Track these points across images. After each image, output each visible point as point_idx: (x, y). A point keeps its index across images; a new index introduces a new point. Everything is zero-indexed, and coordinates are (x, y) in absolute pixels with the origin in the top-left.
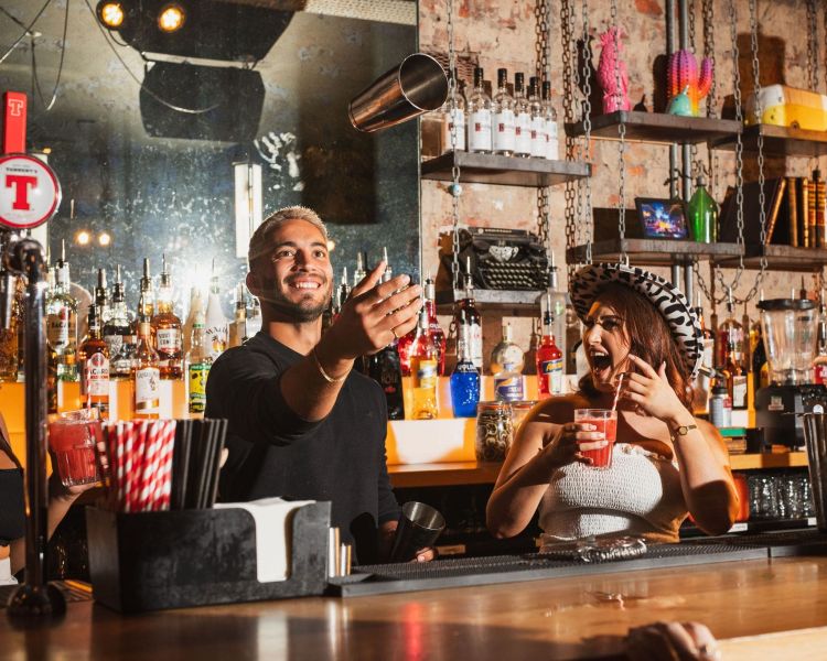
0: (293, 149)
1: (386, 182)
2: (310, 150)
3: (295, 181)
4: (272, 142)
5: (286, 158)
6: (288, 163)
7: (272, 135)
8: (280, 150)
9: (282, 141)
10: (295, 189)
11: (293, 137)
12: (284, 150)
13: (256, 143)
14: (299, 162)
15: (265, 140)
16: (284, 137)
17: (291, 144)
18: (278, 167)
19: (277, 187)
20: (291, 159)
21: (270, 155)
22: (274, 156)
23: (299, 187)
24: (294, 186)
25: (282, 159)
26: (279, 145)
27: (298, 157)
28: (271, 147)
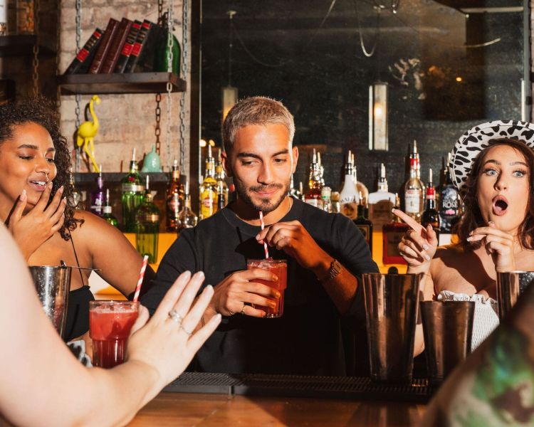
0: (418, 69)
1: (493, 87)
2: (432, 69)
3: (419, 92)
4: (402, 66)
5: (413, 77)
6: (414, 80)
7: (402, 62)
8: (407, 71)
9: (410, 65)
10: (420, 98)
11: (418, 61)
12: (411, 71)
13: (390, 68)
14: (421, 79)
15: (396, 65)
16: (411, 62)
17: (417, 66)
18: (407, 84)
19: (405, 98)
20: (417, 77)
21: (400, 75)
22: (403, 76)
23: (422, 97)
24: (418, 96)
25: (409, 77)
26: (407, 68)
27: (422, 75)
28: (401, 70)
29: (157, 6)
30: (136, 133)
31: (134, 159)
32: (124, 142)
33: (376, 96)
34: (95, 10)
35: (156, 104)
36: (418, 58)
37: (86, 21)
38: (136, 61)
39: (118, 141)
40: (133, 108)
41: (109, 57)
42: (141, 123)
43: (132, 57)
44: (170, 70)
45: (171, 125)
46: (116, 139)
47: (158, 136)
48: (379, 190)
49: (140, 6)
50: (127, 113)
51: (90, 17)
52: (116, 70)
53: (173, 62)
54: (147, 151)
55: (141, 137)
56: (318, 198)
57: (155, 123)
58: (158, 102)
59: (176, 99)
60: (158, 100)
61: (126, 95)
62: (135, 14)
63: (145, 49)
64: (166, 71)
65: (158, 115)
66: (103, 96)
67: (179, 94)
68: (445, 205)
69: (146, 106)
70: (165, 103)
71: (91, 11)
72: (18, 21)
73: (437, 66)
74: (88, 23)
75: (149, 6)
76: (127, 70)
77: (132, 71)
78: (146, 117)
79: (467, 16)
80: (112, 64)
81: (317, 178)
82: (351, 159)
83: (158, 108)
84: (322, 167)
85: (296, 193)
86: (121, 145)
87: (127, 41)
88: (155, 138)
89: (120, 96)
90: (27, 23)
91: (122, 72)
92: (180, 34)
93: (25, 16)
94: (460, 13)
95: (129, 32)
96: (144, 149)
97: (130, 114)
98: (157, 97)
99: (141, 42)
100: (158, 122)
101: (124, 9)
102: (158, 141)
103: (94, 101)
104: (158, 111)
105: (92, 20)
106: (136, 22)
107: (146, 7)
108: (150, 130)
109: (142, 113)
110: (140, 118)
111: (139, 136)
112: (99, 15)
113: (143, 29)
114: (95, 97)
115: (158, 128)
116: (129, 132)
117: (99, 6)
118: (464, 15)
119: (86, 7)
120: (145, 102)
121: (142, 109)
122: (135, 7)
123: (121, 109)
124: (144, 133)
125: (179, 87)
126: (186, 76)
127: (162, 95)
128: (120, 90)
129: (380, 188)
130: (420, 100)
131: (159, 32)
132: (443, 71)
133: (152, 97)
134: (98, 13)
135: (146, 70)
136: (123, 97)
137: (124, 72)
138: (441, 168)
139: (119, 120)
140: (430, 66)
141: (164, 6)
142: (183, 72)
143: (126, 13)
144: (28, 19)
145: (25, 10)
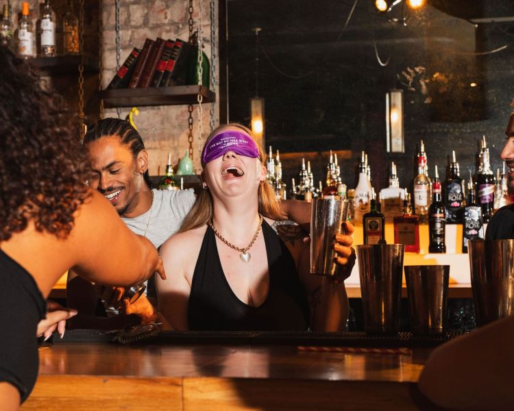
0: (424, 76)
1: (493, 90)
2: (436, 75)
3: (426, 96)
4: (409, 73)
5: (419, 83)
6: (421, 85)
7: (409, 70)
8: (414, 78)
9: (416, 72)
10: (426, 102)
11: (424, 68)
12: (417, 78)
13: (398, 76)
14: (427, 84)
15: (404, 73)
16: (417, 69)
17: (422, 73)
18: (413, 89)
19: (412, 102)
20: (422, 83)
21: (407, 82)
22: (410, 83)
23: (428, 101)
24: (425, 100)
25: (416, 84)
26: (413, 75)
27: (427, 81)
28: (408, 77)
29: (187, 26)
30: (171, 141)
31: (170, 164)
32: (161, 148)
33: (392, 102)
34: (133, 32)
35: (189, 114)
36: (424, 66)
37: (125, 42)
38: (170, 75)
39: (155, 148)
40: (168, 118)
41: (145, 73)
42: (176, 131)
43: (167, 72)
44: (200, 83)
45: (202, 132)
46: (153, 146)
47: (191, 143)
48: (390, 186)
49: (173, 27)
50: (162, 123)
51: (129, 38)
52: (152, 85)
53: (203, 76)
54: (181, 156)
55: (176, 144)
56: (335, 195)
57: (188, 131)
58: (190, 112)
59: (206, 109)
60: (191, 110)
61: (161, 107)
62: (169, 34)
63: (177, 65)
64: (197, 84)
65: (191, 124)
66: (141, 108)
67: (209, 105)
68: (450, 198)
69: (179, 116)
70: (196, 112)
71: (130, 33)
72: (65, 44)
73: (441, 72)
74: (127, 43)
75: (181, 26)
76: (162, 85)
77: (167, 85)
78: (180, 126)
79: (476, 26)
80: (149, 79)
81: (334, 177)
82: (364, 158)
83: (190, 117)
84: (338, 167)
85: (315, 191)
86: (157, 152)
87: (161, 58)
88: (188, 144)
89: (156, 107)
90: (73, 44)
91: (158, 86)
92: (208, 50)
93: (71, 39)
94: (469, 24)
95: (163, 51)
96: (178, 155)
97: (166, 123)
98: (189, 107)
99: (174, 59)
100: (191, 130)
101: (159, 30)
102: (191, 147)
103: (134, 112)
104: (191, 120)
105: (130, 41)
106: (170, 41)
107: (178, 27)
108: (184, 137)
109: (176, 123)
110: (175, 127)
111: (173, 144)
112: (136, 36)
113: (176, 47)
114: (134, 109)
115: (190, 135)
116: (164, 140)
117: (137, 27)
118: (473, 25)
119: (125, 29)
120: (179, 113)
121: (177, 119)
122: (168, 28)
123: (158, 119)
124: (178, 141)
125: (209, 98)
126: (215, 88)
127: (194, 105)
128: (156, 102)
129: (391, 184)
130: (426, 104)
131: (190, 50)
132: (447, 77)
133: (185, 108)
134: (135, 34)
135: (179, 84)
136: (159, 109)
137: (160, 86)
138: (447, 165)
139: (156, 129)
140: (435, 73)
141: (194, 26)
142: (213, 85)
143: (160, 34)
144: (73, 41)
145: (71, 33)
